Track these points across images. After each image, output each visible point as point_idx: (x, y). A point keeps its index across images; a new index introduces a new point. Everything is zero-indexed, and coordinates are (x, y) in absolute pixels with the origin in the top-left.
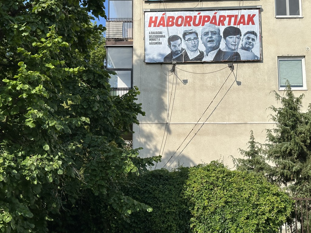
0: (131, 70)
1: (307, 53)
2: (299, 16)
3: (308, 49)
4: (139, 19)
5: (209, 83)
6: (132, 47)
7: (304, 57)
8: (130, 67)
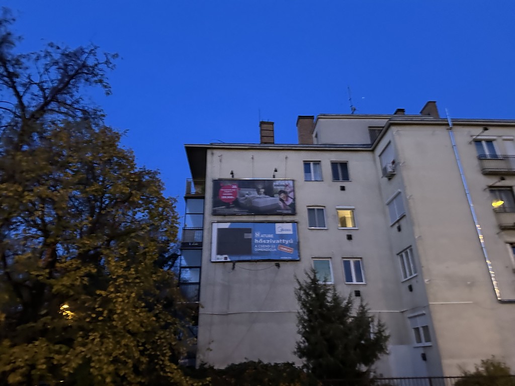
0: (200, 267)
1: (333, 255)
3: (333, 252)
5: (261, 278)
6: (202, 249)
7: (331, 258)
8: (199, 265)
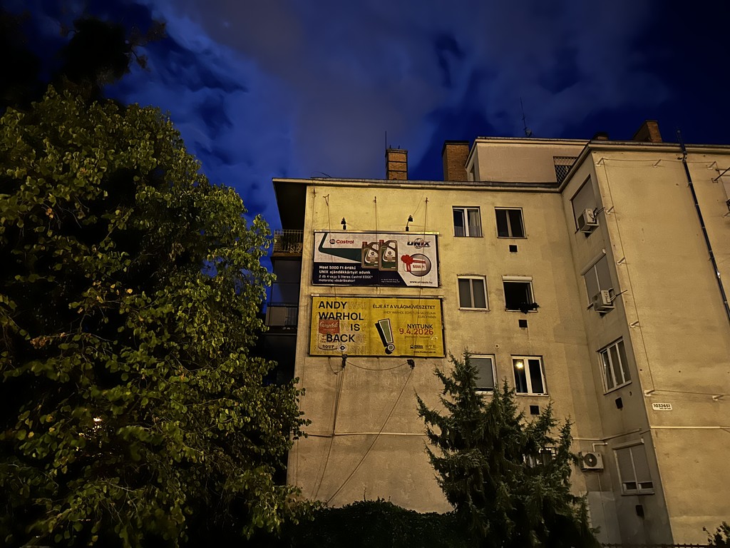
1: (497, 350)
2: (485, 309)
3: (497, 346)
4: (306, 304)
5: (386, 382)
7: (493, 355)
